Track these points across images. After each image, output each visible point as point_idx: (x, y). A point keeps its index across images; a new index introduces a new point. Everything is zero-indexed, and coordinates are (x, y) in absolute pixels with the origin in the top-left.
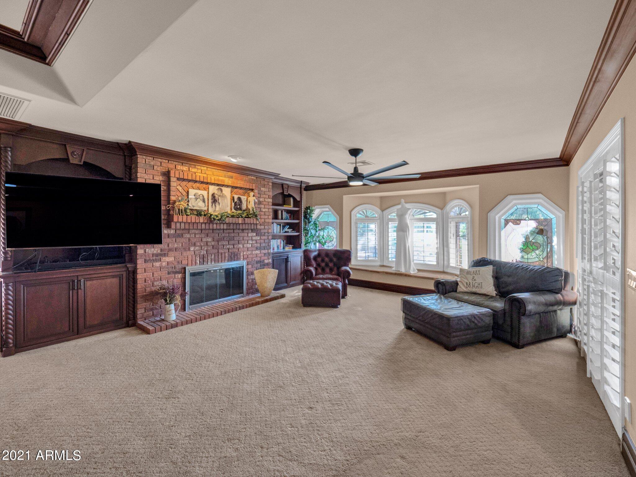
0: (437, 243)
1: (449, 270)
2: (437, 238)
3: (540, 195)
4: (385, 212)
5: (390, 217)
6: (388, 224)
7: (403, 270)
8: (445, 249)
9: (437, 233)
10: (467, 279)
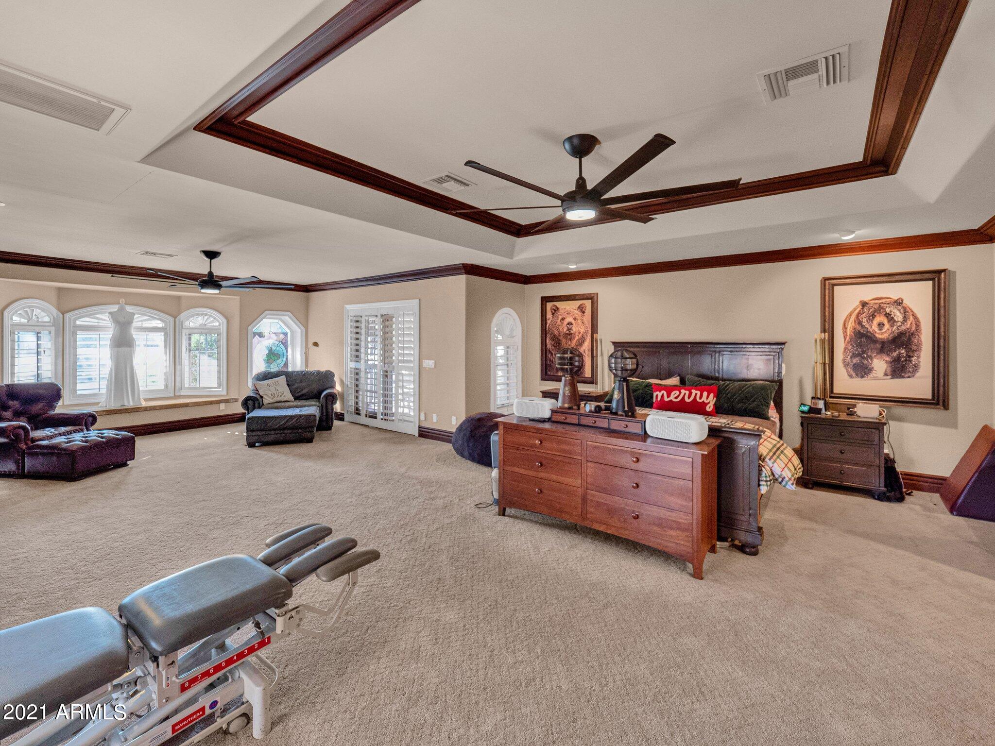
0: (166, 360)
1: (183, 393)
2: (166, 353)
3: (289, 313)
4: (67, 315)
5: (78, 323)
6: (74, 334)
7: (130, 404)
8: (178, 367)
9: (165, 347)
10: (270, 390)
